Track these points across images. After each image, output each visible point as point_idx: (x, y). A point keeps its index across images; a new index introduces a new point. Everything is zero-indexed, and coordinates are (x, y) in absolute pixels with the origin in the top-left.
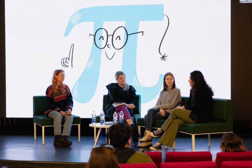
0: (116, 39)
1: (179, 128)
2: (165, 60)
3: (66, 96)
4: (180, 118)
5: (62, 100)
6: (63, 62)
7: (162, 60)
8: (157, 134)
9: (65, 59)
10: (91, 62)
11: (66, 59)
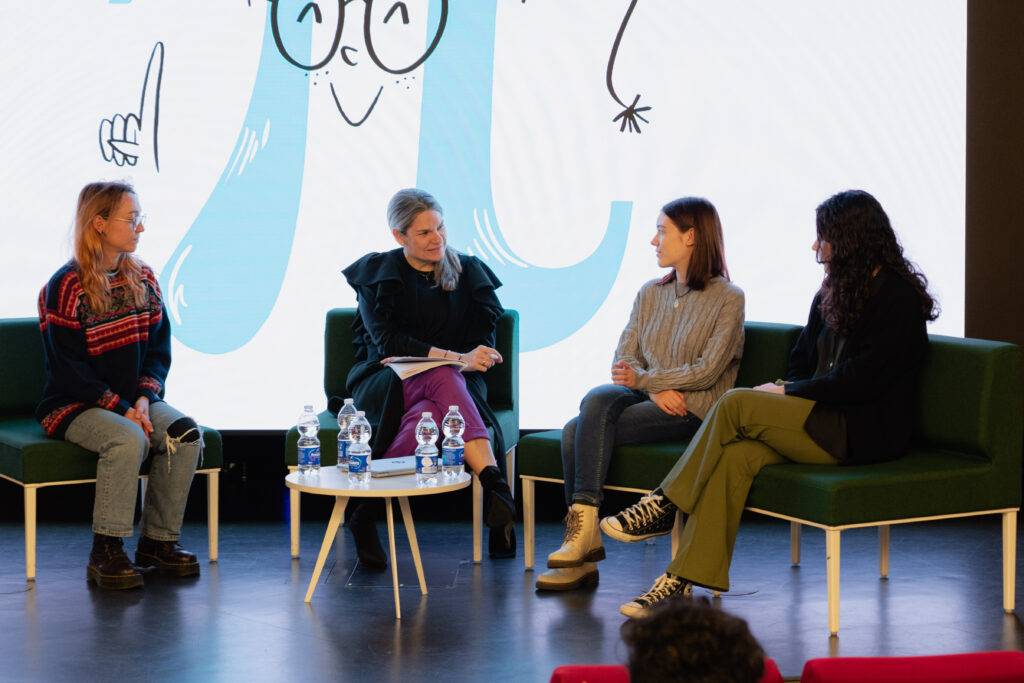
0: (386, 20)
1: (752, 490)
2: (638, 131)
3: (147, 323)
4: (758, 439)
5: (133, 344)
6: (106, 137)
7: (622, 129)
8: (641, 523)
9: (119, 123)
10: (259, 137)
11: (126, 121)
